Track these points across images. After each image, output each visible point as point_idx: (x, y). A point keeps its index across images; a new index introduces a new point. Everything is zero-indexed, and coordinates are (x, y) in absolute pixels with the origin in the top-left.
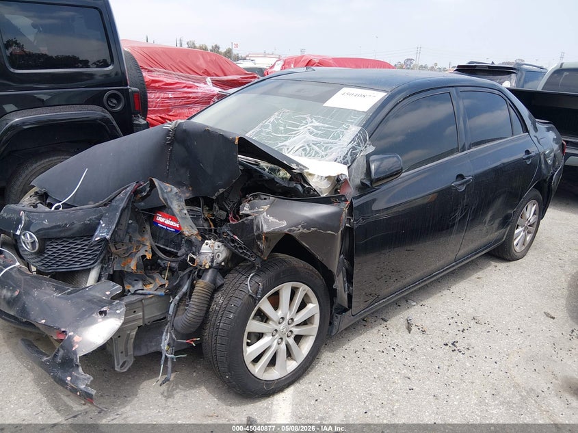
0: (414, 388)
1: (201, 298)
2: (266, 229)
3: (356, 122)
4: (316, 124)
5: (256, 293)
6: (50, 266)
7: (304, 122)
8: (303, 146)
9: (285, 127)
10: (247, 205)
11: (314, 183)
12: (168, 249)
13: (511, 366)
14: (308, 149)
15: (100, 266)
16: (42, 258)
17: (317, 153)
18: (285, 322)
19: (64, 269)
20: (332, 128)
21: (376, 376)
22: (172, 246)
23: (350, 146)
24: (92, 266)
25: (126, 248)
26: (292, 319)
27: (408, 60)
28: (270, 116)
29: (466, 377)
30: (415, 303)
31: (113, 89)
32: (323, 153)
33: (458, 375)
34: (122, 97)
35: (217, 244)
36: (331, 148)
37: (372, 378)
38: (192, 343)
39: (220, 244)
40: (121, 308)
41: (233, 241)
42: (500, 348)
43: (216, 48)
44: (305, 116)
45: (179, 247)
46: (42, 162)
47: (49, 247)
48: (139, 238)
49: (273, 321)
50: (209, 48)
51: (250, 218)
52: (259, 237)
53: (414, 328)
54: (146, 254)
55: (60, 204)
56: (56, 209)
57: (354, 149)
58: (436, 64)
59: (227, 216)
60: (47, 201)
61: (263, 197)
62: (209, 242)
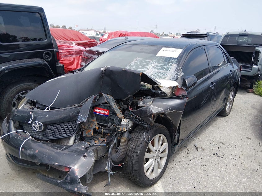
0: (209, 174)
1: (125, 145)
2: (154, 112)
3: (174, 62)
4: (156, 64)
5: (148, 141)
6: (48, 137)
7: (150, 63)
8: (153, 74)
9: (141, 66)
10: (141, 102)
11: (163, 90)
12: (102, 124)
13: (242, 160)
14: (156, 75)
15: (75, 135)
16: (44, 133)
17: (160, 77)
18: (157, 152)
19: (56, 137)
20: (164, 66)
21: (192, 172)
22: (104, 122)
23: (175, 73)
24: (72, 135)
25: (88, 125)
26: (159, 151)
27: (152, 31)
28: (132, 61)
29: (227, 167)
30: (195, 138)
31: (46, 50)
32: (164, 77)
33: (224, 167)
34: (51, 54)
35: (128, 120)
36: (166, 74)
37: (191, 173)
38: (121, 166)
39: (129, 120)
40: (92, 153)
41: (136, 118)
42: (235, 154)
43: (64, 27)
44: (149, 61)
45: (108, 123)
46: (16, 87)
47: (49, 128)
48: (92, 120)
49: (153, 152)
50: (61, 27)
51: (144, 107)
52: (150, 116)
53: (199, 149)
54: (96, 127)
55: (49, 107)
56: (47, 109)
57: (177, 74)
58: (164, 33)
59: (128, 107)
60: (37, 106)
61: (148, 98)
62: (124, 119)
